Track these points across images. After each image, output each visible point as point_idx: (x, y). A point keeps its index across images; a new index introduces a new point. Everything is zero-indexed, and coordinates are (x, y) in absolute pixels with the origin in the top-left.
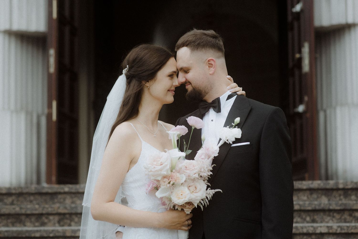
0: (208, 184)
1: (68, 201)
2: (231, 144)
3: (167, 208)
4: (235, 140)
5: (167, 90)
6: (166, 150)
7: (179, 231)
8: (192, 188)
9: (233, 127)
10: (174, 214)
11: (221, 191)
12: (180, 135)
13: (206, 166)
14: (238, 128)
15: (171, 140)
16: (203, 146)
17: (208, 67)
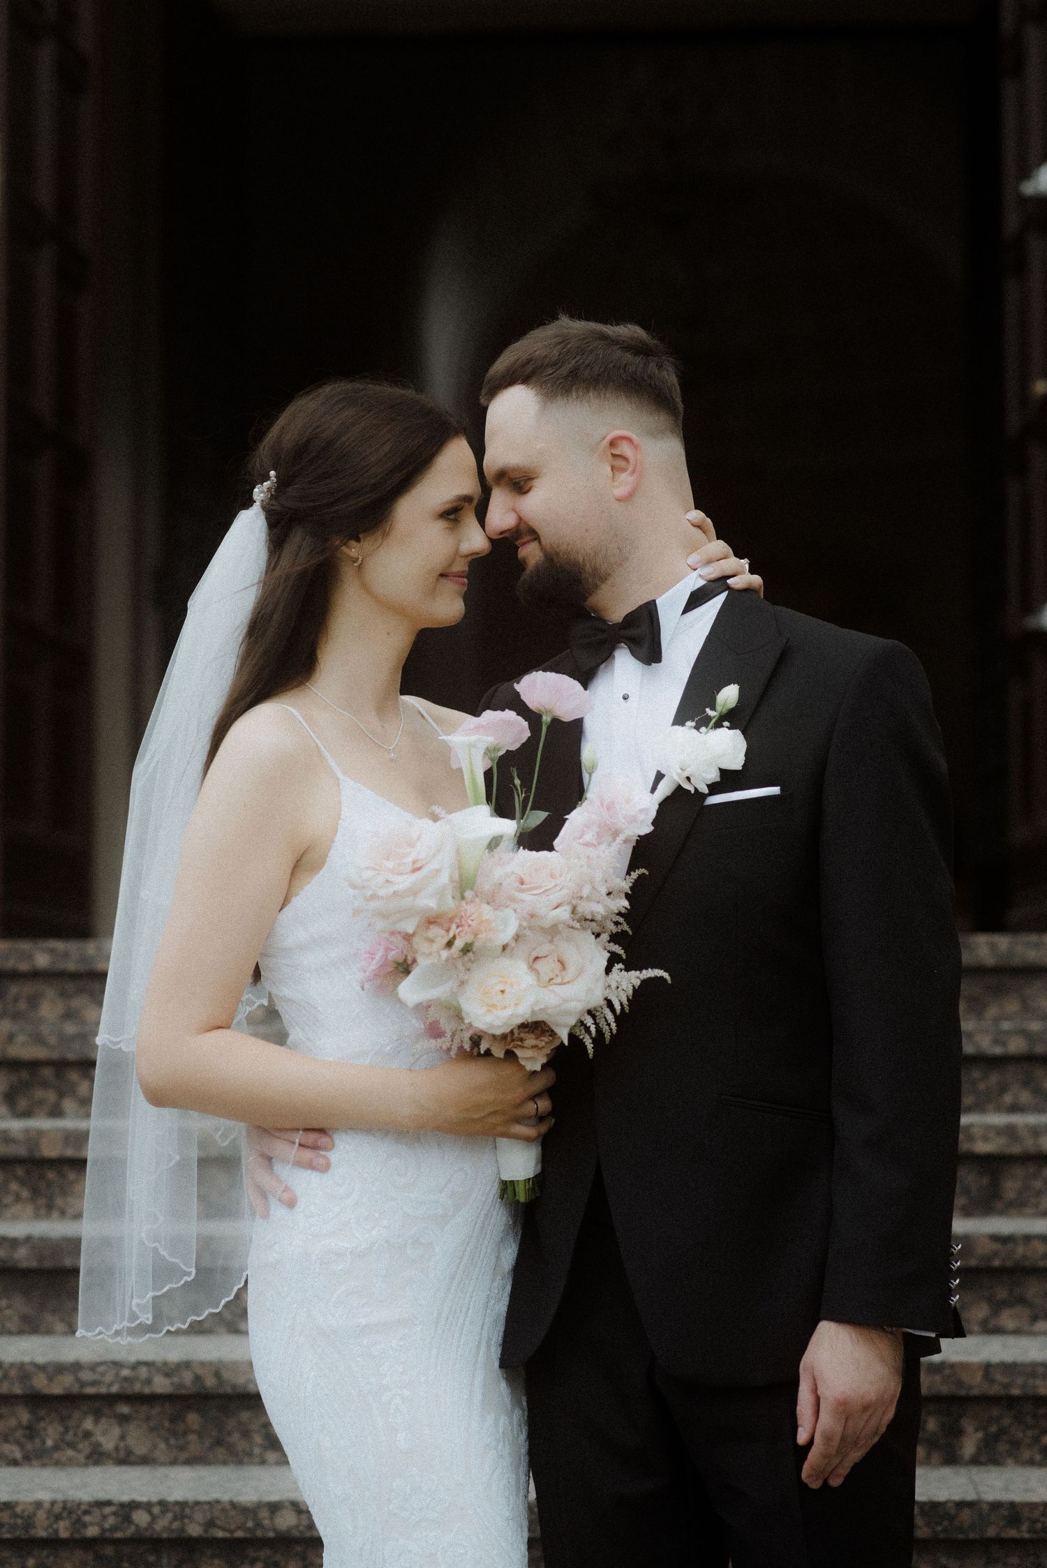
0: (614, 950)
1: (49, 1010)
2: (704, 796)
3: (449, 1049)
4: (718, 779)
5: (435, 575)
6: (437, 809)
7: (503, 1142)
8: (546, 967)
9: (710, 727)
10: (478, 1074)
11: (666, 975)
12: (496, 749)
13: (599, 876)
14: (729, 728)
15: (460, 770)
16: (590, 794)
17: (609, 469)
